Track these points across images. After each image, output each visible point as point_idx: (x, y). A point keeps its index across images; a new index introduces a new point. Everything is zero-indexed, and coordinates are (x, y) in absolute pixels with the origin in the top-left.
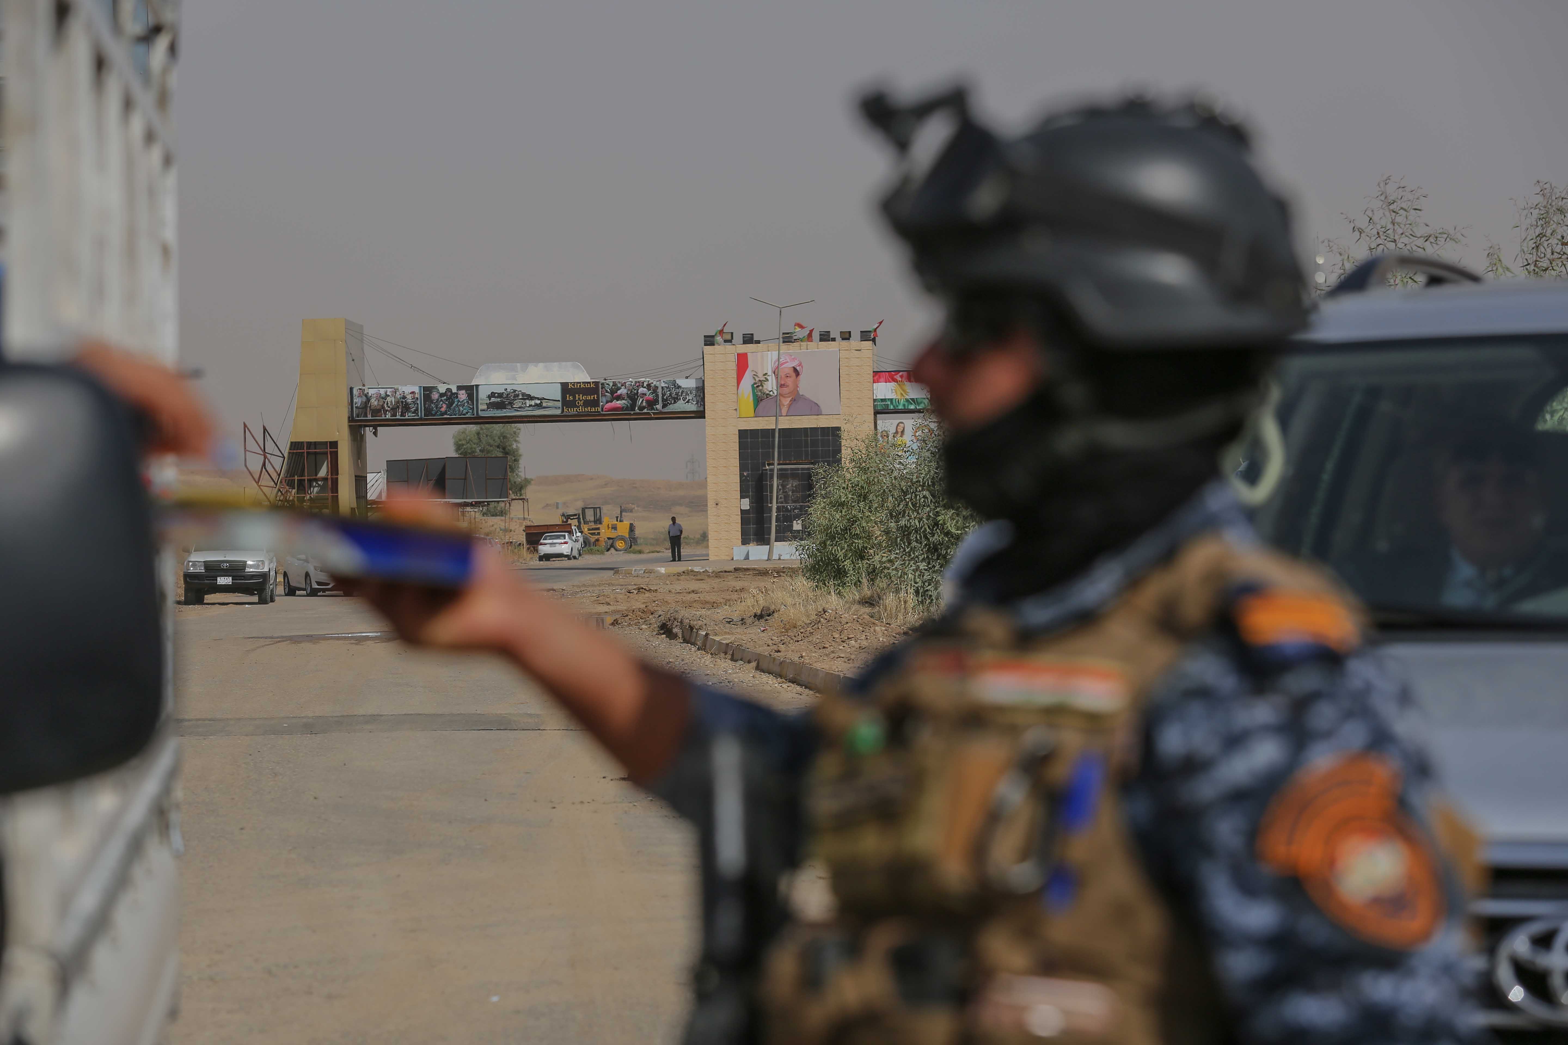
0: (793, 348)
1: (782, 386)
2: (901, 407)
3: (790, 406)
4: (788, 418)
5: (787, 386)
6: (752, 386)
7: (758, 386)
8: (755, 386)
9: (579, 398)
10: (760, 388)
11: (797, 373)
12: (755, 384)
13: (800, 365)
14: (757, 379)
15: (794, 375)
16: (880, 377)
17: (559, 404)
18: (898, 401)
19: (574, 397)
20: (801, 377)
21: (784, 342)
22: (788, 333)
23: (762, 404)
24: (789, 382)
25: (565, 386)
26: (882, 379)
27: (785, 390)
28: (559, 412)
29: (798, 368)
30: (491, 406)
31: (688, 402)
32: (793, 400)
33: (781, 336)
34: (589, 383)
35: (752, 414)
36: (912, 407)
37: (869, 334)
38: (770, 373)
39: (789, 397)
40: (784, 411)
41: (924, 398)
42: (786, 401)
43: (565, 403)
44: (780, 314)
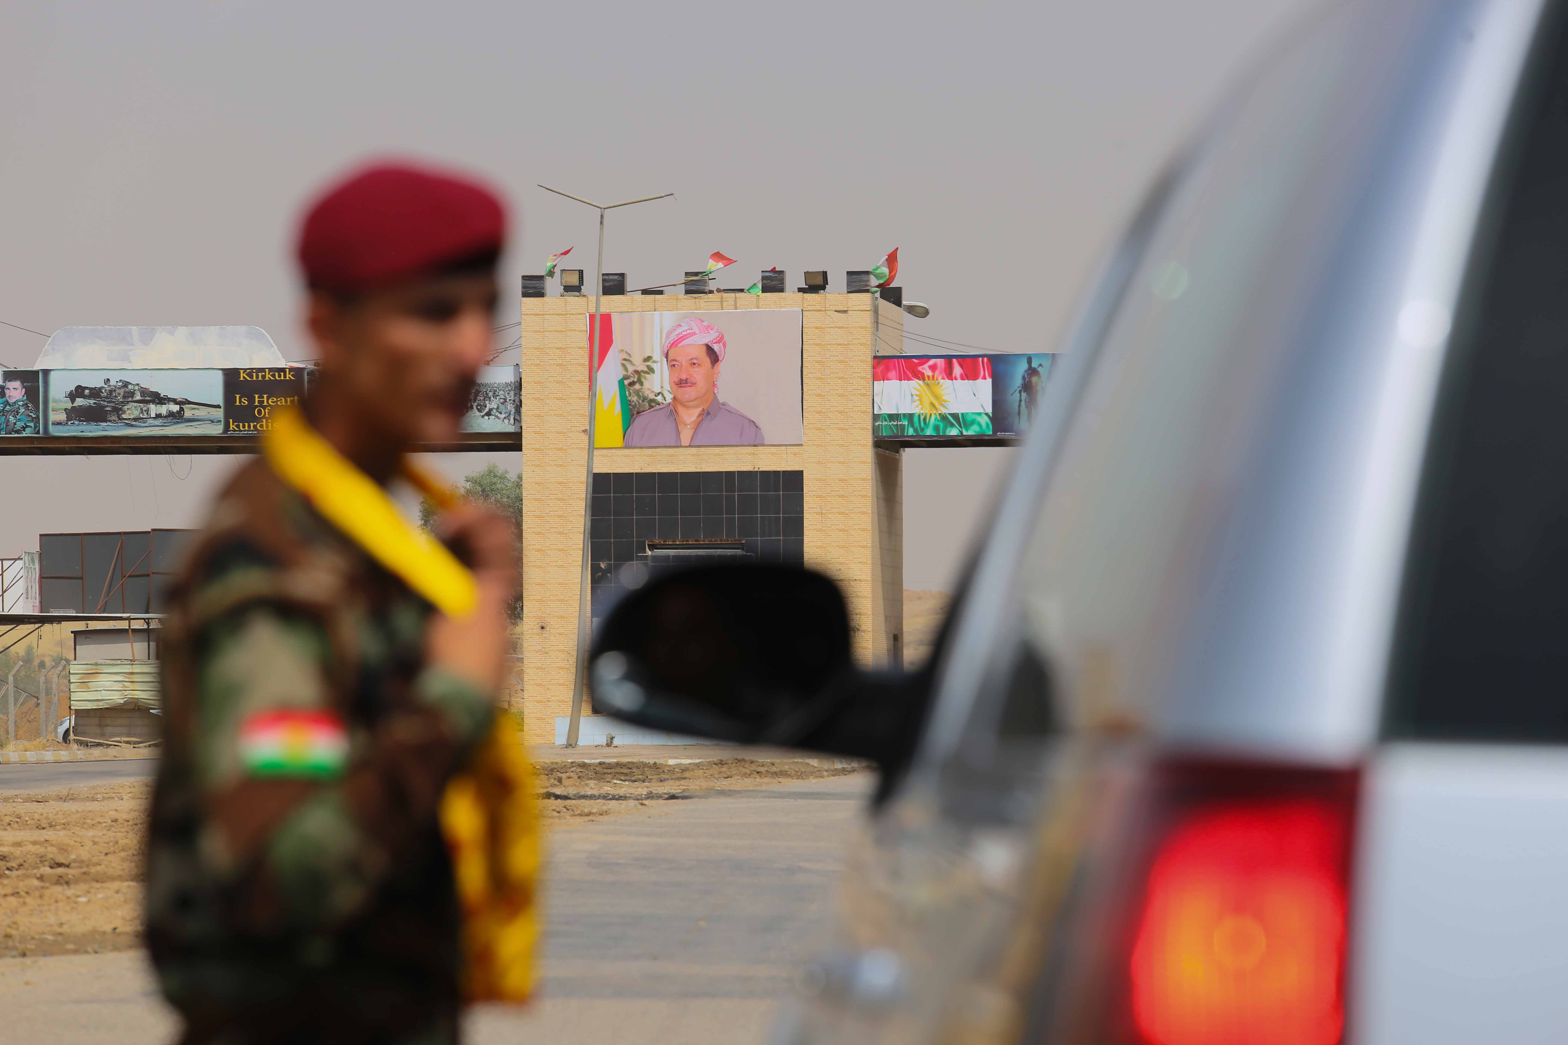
0: (703, 305)
1: (681, 383)
2: (929, 432)
3: (698, 425)
4: (694, 450)
5: (693, 384)
6: (621, 382)
7: (632, 384)
8: (626, 382)
9: (261, 402)
10: (637, 386)
11: (713, 356)
12: (626, 378)
13: (720, 340)
14: (631, 369)
15: (707, 361)
16: (888, 369)
17: (220, 414)
18: (925, 419)
19: (251, 400)
20: (722, 366)
21: (688, 292)
22: (696, 274)
23: (640, 421)
24: (699, 375)
25: (231, 377)
26: (893, 374)
27: (689, 393)
28: (217, 430)
29: (716, 347)
30: (75, 414)
31: (489, 414)
32: (706, 414)
33: (683, 279)
34: (283, 370)
35: (619, 442)
36: (953, 432)
37: (864, 277)
38: (657, 355)
39: (696, 407)
40: (686, 436)
41: (980, 414)
42: (689, 416)
43: (232, 411)
44: (601, 223)
